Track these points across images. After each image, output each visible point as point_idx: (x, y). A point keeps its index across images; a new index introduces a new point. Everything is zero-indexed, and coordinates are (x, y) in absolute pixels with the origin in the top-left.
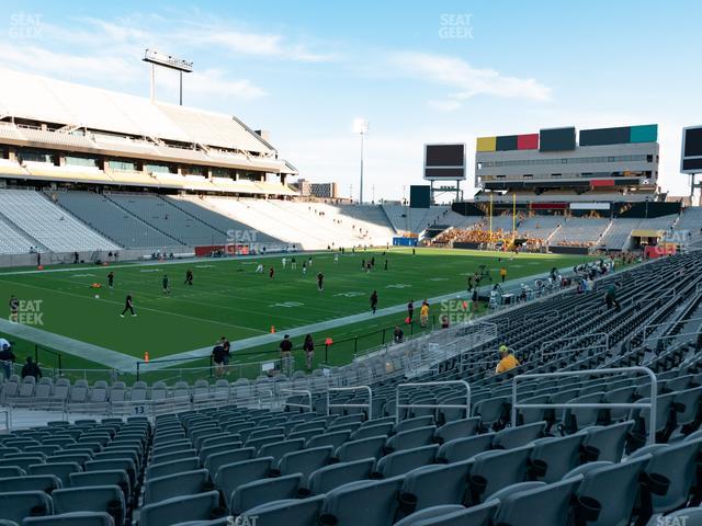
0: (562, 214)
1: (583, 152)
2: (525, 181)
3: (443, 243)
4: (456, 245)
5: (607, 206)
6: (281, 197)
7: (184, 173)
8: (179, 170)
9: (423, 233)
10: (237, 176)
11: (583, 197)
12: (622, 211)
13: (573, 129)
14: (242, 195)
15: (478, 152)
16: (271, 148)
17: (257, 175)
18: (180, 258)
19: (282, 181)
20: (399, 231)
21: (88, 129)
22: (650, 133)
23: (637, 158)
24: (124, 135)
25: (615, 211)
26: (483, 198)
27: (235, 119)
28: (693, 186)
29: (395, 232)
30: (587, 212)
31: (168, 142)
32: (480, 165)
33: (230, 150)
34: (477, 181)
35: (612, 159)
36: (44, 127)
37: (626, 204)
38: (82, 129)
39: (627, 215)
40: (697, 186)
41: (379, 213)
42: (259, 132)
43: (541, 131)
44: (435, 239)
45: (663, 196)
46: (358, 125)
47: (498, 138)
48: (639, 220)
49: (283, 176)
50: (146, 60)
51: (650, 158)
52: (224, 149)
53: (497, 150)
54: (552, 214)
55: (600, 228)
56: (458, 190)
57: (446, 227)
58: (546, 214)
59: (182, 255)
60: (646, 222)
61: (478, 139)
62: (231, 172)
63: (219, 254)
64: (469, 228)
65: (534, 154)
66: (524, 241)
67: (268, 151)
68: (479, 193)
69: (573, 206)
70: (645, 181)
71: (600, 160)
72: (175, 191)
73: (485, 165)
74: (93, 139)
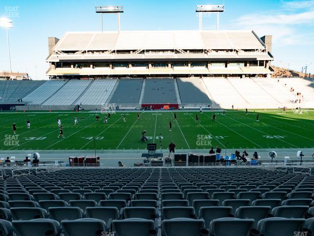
8: (189, 65)
14: (229, 76)
19: (266, 65)
21: (147, 50)
27: (253, 32)
36: (131, 52)
49: (266, 62)
50: (197, 11)
52: (227, 51)
72: (187, 75)
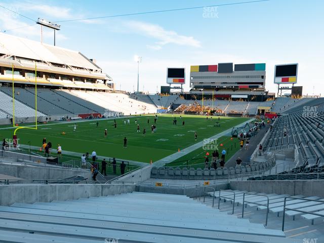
0: (228, 99)
1: (236, 73)
2: (212, 85)
3: (179, 112)
4: (186, 113)
5: (246, 97)
6: (104, 91)
7: (62, 79)
8: (60, 78)
9: (169, 107)
10: (85, 81)
11: (235, 92)
12: (252, 99)
13: (232, 64)
14: (87, 90)
15: (191, 72)
16: (98, 68)
17: (93, 80)
18: (74, 120)
19: (105, 83)
20: (158, 106)
21: (16, 57)
22: (262, 67)
23: (258, 77)
24: (32, 60)
25: (250, 99)
26: (193, 92)
27: (79, 53)
28: (279, 89)
29: (157, 107)
30: (238, 99)
31: (53, 64)
32: (192, 78)
33: (80, 68)
34: (190, 84)
35: (248, 77)
37: (254, 96)
38: (13, 57)
39: (254, 100)
40: (280, 89)
41: (148, 99)
42: (92, 60)
43: (219, 64)
44: (175, 110)
45: (267, 92)
46: (136, 58)
47: (200, 66)
48: (259, 102)
49: (105, 81)
50: (38, 23)
51: (263, 77)
52: (78, 68)
53: (200, 71)
54: (224, 99)
55: (245, 106)
56: (181, 88)
57: (179, 105)
58: (221, 99)
59: (75, 118)
60: (262, 103)
61: (191, 67)
62: (82, 79)
63: (91, 118)
64: (190, 105)
65: (215, 74)
66: (215, 111)
67: (97, 69)
68: (191, 90)
69: (233, 96)
70: (261, 86)
71: (243, 77)
72: (57, 87)
73: (194, 78)
74: (20, 62)
